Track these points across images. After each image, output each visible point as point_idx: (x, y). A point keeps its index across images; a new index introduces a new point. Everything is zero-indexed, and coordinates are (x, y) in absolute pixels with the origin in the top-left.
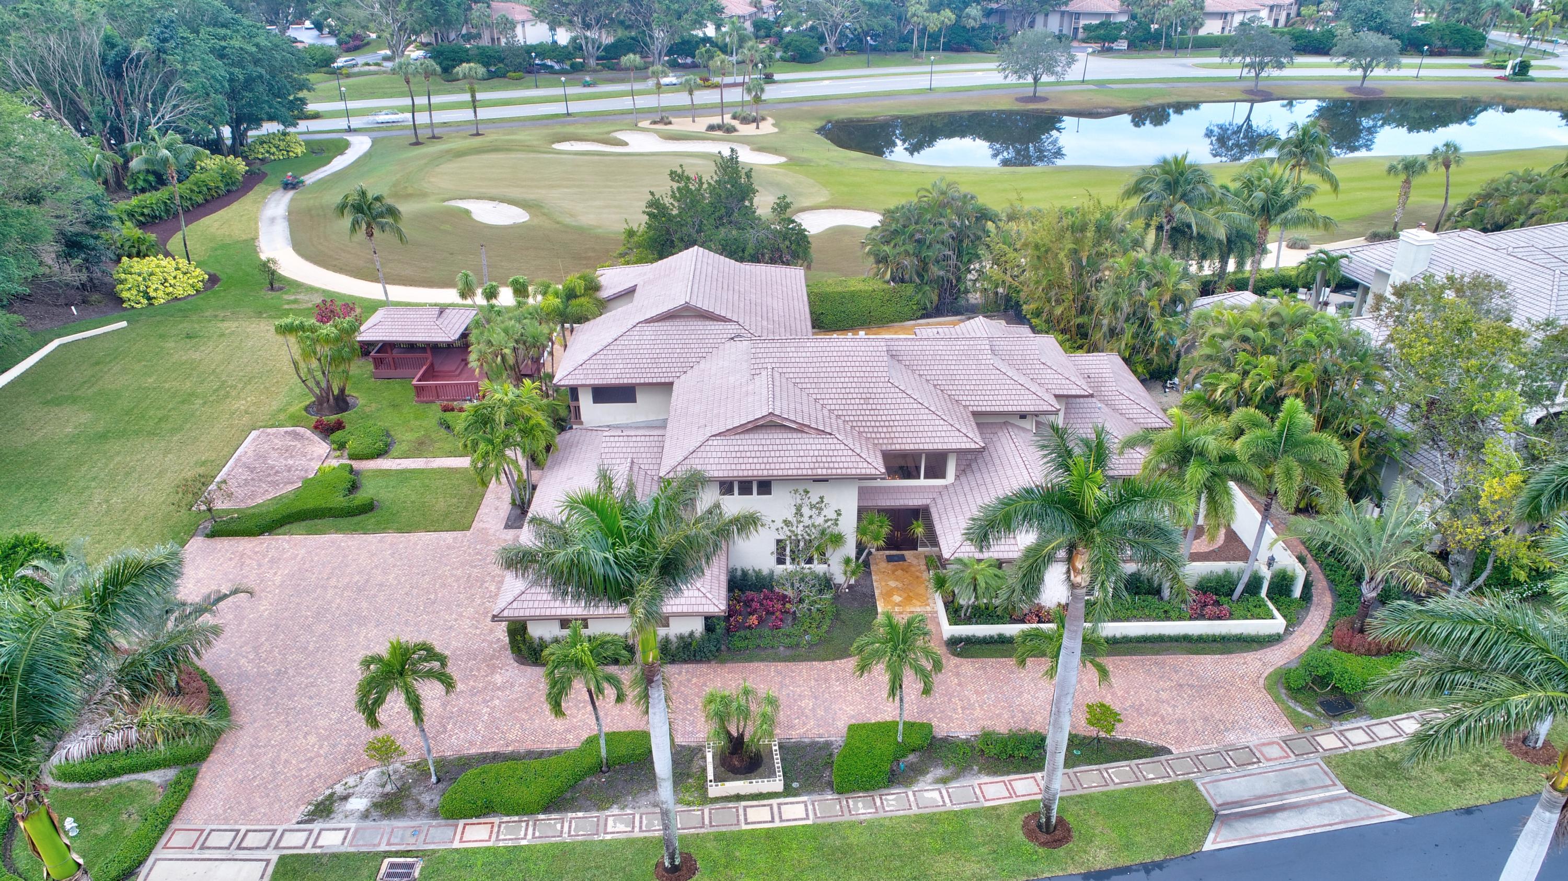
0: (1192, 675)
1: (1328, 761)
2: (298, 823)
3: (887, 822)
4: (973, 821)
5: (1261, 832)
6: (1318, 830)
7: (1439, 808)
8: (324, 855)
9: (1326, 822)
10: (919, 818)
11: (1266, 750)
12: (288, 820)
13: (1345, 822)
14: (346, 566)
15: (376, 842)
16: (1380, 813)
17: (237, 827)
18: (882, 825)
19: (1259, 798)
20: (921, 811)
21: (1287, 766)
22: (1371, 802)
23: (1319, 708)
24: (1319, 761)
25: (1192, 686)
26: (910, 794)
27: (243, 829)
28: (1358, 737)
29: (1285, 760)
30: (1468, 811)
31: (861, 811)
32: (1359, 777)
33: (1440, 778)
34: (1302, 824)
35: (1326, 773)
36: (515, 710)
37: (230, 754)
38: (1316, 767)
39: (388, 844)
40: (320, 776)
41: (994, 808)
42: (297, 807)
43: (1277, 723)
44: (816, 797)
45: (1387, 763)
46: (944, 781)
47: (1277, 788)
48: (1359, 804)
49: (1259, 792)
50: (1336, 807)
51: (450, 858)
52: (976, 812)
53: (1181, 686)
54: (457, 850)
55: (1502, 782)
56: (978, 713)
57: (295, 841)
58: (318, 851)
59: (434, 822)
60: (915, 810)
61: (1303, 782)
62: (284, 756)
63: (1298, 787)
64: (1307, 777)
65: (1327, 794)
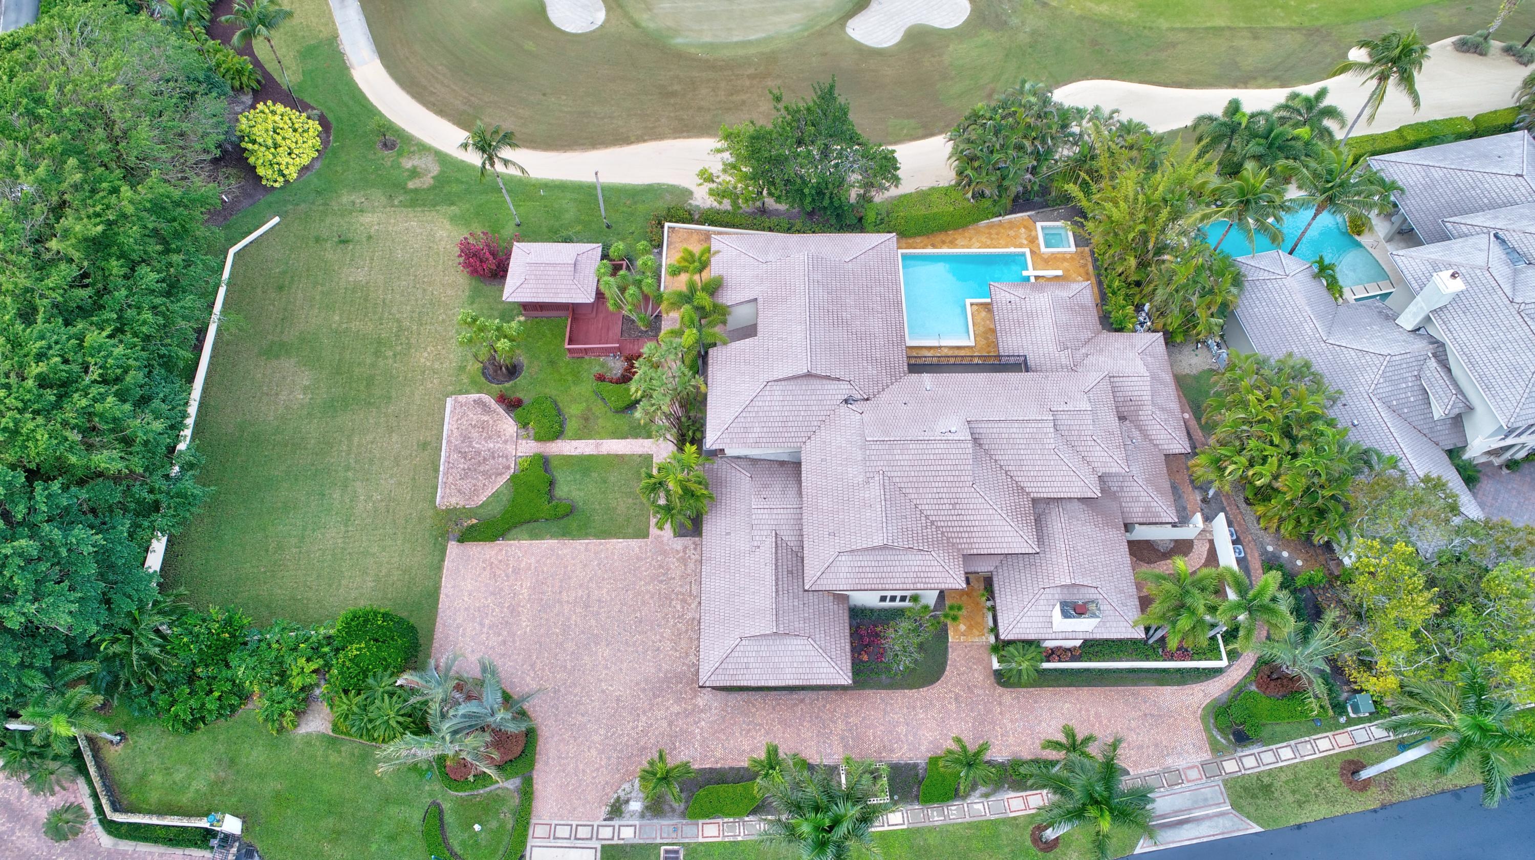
0: (1155, 705)
1: (1225, 782)
2: (605, 820)
3: (951, 828)
4: (1003, 828)
5: (1171, 839)
6: (1205, 840)
7: (1283, 824)
8: (626, 845)
9: (1212, 833)
10: (970, 825)
11: (1189, 772)
12: (598, 818)
13: (1223, 833)
14: (570, 578)
15: (654, 836)
16: (1245, 826)
17: (570, 822)
18: (947, 831)
19: (1176, 812)
20: (972, 819)
21: (1199, 787)
22: (1243, 818)
23: (1231, 737)
24: (1220, 783)
25: (1152, 715)
26: (965, 805)
27: (574, 823)
28: (1250, 762)
29: (1199, 782)
30: (1299, 827)
31: (936, 819)
32: (1241, 797)
33: (1290, 798)
34: (1197, 834)
35: (1222, 793)
36: (716, 732)
37: (547, 763)
38: (1217, 788)
39: (661, 838)
40: (607, 783)
41: (1015, 818)
42: (600, 807)
43: (1201, 748)
44: (910, 807)
45: (1262, 786)
46: (986, 796)
47: (1188, 804)
48: (1236, 819)
49: (1176, 808)
50: (1221, 821)
51: (699, 849)
52: (1004, 821)
53: (1145, 715)
54: (702, 844)
55: (1327, 803)
56: (1011, 740)
57: (606, 833)
58: (622, 842)
59: (684, 822)
60: (968, 819)
61: (1206, 800)
62: (581, 766)
63: (1201, 804)
64: (1209, 796)
65: (1219, 810)
